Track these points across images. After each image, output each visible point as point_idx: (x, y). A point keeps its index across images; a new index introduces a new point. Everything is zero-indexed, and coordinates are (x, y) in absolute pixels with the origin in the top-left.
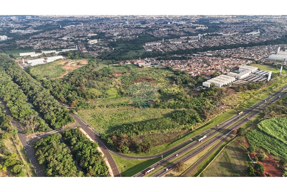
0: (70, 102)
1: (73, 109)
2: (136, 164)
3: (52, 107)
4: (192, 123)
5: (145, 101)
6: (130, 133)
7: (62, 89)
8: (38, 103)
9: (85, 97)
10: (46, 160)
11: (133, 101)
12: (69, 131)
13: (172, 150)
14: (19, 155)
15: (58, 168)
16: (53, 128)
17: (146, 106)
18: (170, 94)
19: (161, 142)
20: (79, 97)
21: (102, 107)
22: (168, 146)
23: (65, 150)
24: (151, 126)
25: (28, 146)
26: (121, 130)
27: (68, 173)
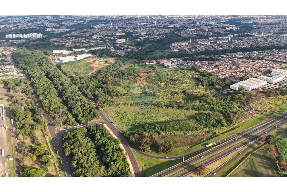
0: (96, 98)
1: (99, 105)
2: (157, 164)
3: (79, 103)
4: (216, 127)
5: (169, 101)
6: (152, 132)
7: (90, 86)
8: (67, 98)
9: (110, 94)
10: (72, 153)
11: (157, 100)
12: (94, 126)
13: (194, 153)
14: (48, 146)
15: (82, 161)
16: (79, 122)
17: (169, 106)
18: (195, 96)
19: (183, 144)
20: (105, 94)
21: (126, 105)
22: (190, 148)
23: (90, 144)
24: (173, 127)
25: (56, 138)
26: (143, 128)
27: (91, 166)
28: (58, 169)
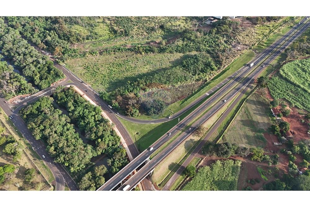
0: (51, 48)
1: (58, 58)
2: (150, 130)
3: (30, 58)
4: (206, 72)
5: (147, 42)
6: (137, 90)
7: (35, 28)
8: (8, 51)
9: (69, 39)
10: (43, 135)
11: (131, 43)
12: (61, 91)
13: (187, 109)
14: (6, 128)
15: (61, 145)
16: (39, 87)
17: (149, 50)
18: (175, 31)
19: (174, 100)
20: (61, 40)
21: (94, 55)
22: (182, 103)
23: (63, 119)
24: (160, 79)
25: (13, 115)
26: (125, 87)
27: (75, 149)
28: (31, 158)
